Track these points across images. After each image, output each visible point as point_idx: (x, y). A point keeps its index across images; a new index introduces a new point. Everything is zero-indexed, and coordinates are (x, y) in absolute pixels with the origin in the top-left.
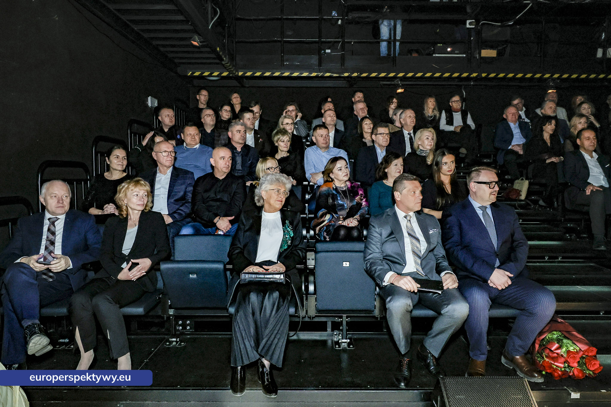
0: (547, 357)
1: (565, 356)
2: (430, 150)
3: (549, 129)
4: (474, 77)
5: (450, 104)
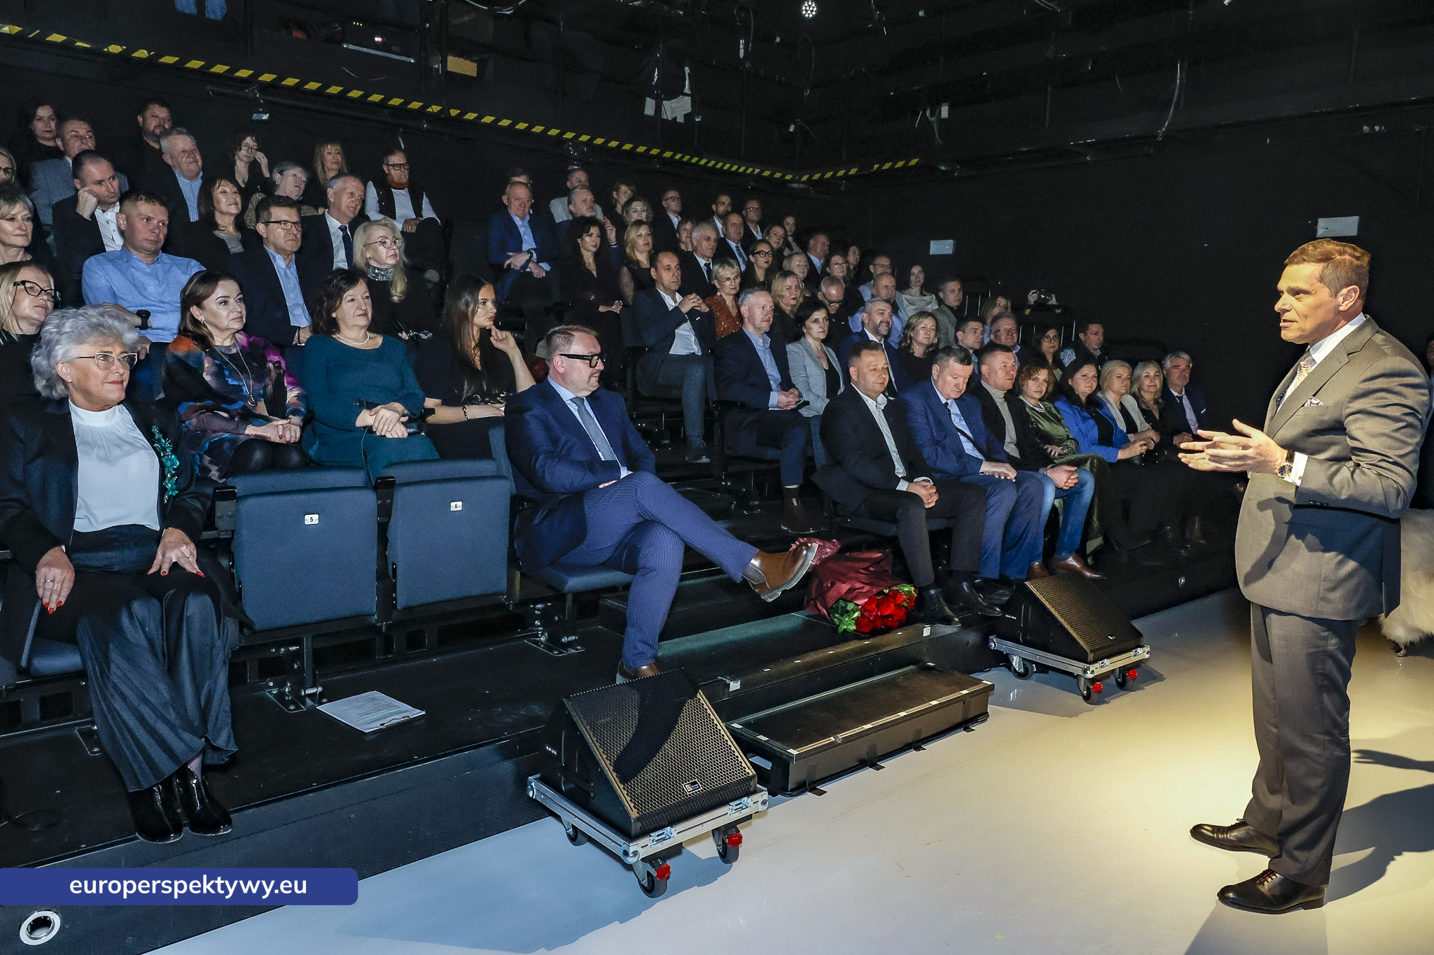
2: (394, 266)
3: (589, 243)
4: (433, 114)
5: (385, 168)
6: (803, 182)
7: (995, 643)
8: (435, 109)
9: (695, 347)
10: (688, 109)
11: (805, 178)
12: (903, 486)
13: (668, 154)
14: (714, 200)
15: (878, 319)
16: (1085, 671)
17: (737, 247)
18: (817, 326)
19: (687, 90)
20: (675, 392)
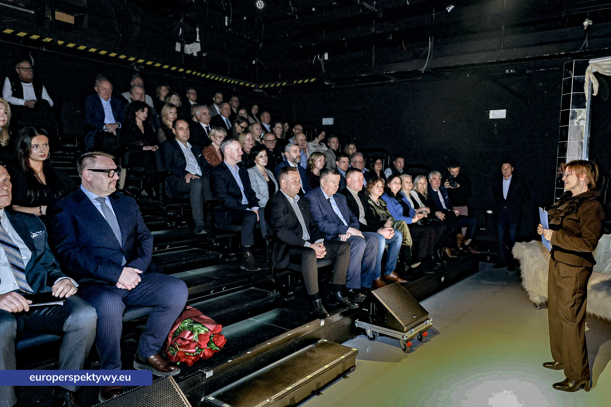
0: (180, 347)
1: (197, 340)
3: (141, 116)
4: (48, 43)
5: (17, 70)
6: (261, 89)
7: (359, 324)
8: (48, 40)
9: (198, 171)
10: (199, 49)
11: (261, 87)
12: (307, 245)
13: (189, 72)
14: (214, 95)
15: (295, 156)
16: (403, 337)
17: (226, 120)
18: (262, 159)
19: (198, 39)
20: (186, 196)
